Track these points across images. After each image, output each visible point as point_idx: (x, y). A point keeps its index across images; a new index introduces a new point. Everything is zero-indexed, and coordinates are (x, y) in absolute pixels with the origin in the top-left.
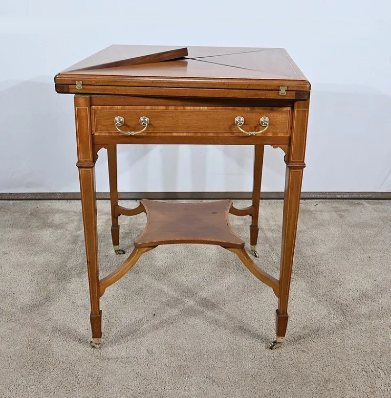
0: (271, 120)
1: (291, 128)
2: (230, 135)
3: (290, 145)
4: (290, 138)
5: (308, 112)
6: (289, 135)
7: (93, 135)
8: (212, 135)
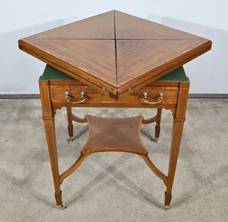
0: (165, 95)
1: (178, 99)
2: (138, 103)
3: (176, 108)
4: (177, 104)
5: (188, 91)
6: (176, 103)
7: (51, 102)
8: (127, 103)
